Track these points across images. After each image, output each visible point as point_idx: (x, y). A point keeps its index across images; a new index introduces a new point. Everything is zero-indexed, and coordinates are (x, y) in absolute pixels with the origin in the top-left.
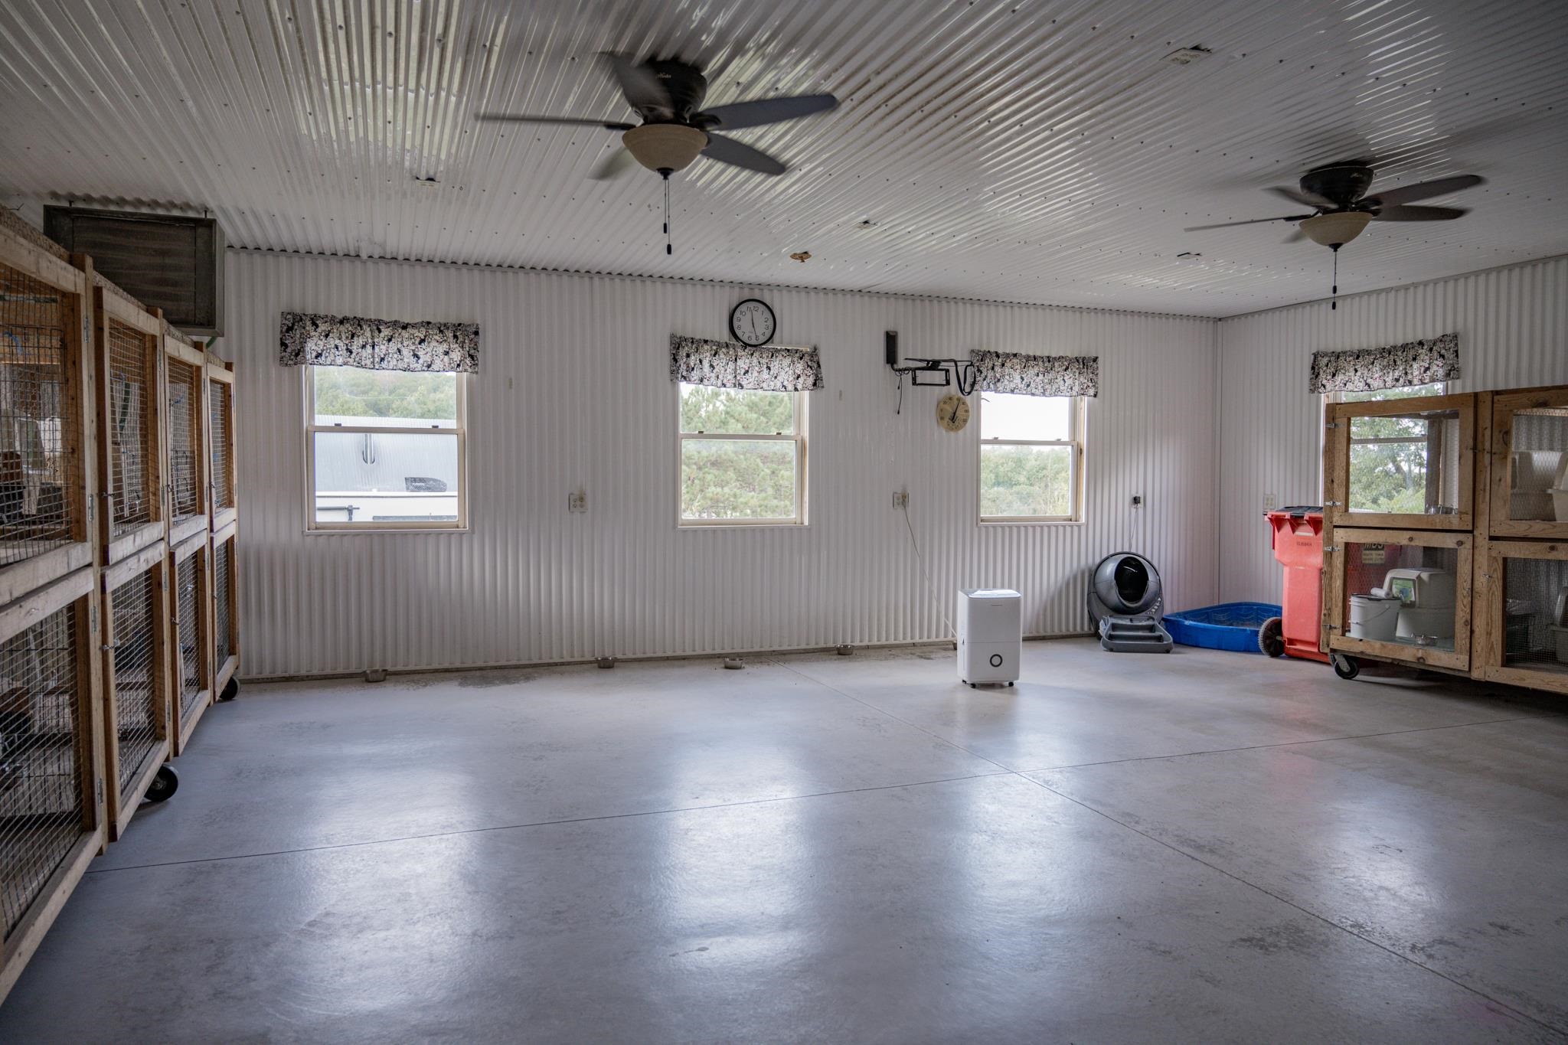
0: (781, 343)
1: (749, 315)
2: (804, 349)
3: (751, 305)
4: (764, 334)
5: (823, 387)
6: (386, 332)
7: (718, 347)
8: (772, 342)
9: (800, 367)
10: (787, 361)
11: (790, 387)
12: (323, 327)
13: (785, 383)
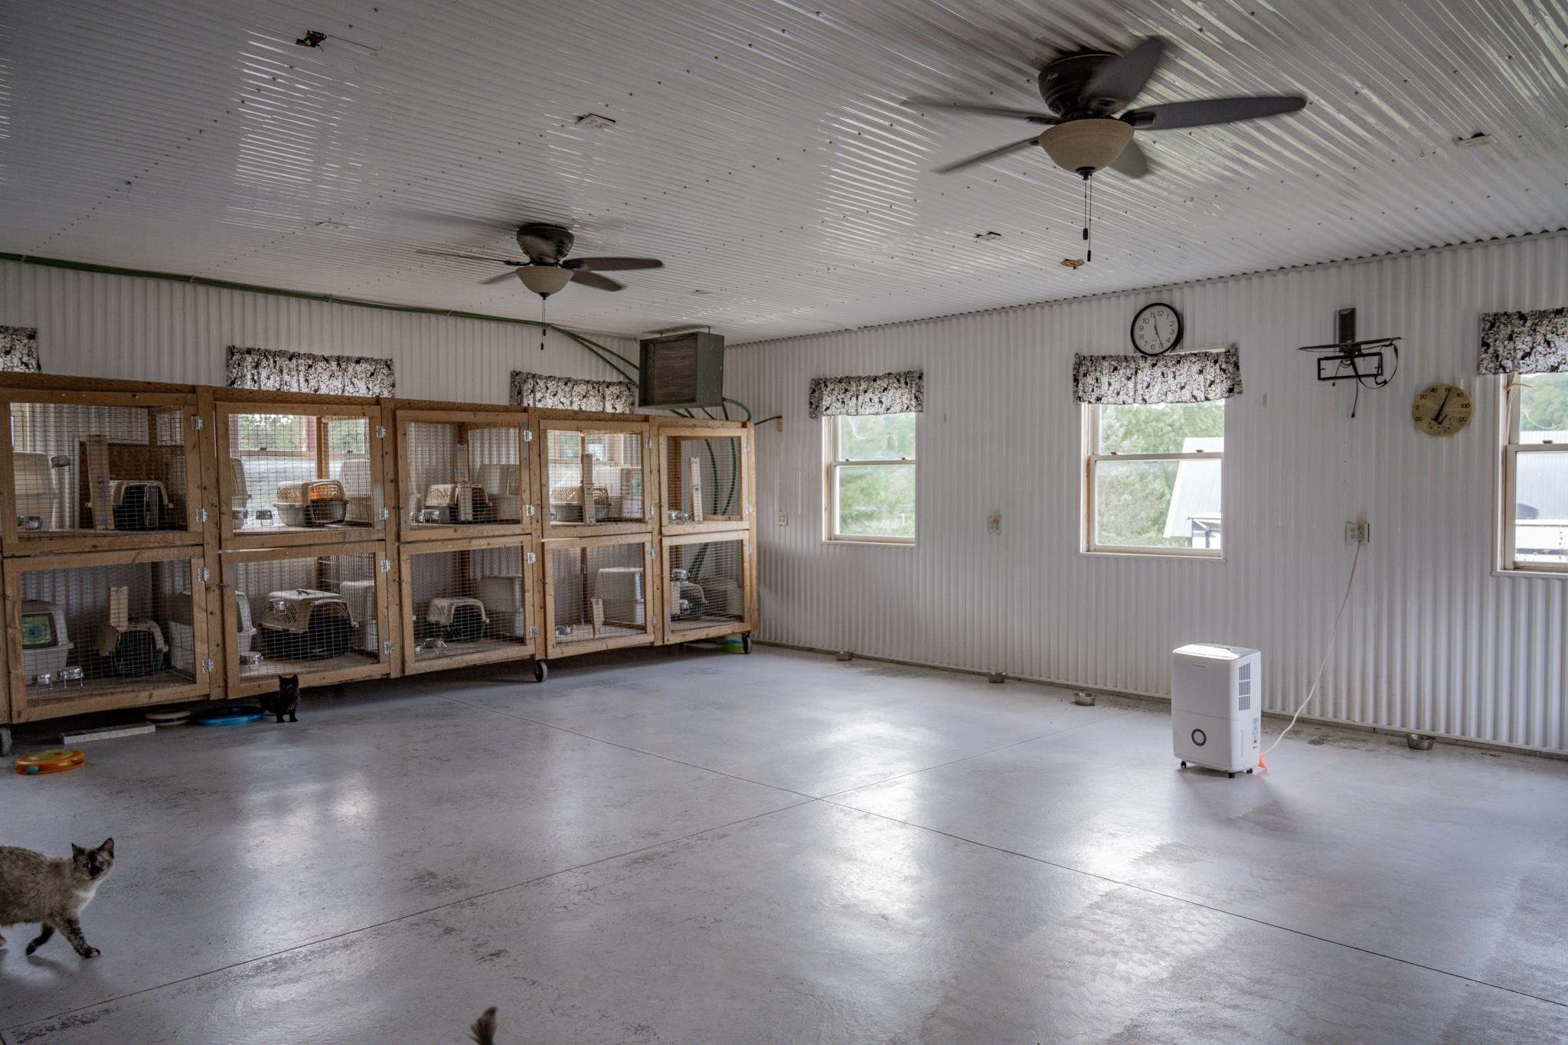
0: (1193, 347)
1: (1152, 320)
2: (1214, 351)
3: (1155, 310)
4: (1168, 341)
5: (1241, 392)
6: (864, 386)
7: (1118, 362)
8: (1182, 348)
9: (1212, 372)
10: (1196, 368)
11: (1201, 395)
12: (831, 387)
13: (1195, 393)
